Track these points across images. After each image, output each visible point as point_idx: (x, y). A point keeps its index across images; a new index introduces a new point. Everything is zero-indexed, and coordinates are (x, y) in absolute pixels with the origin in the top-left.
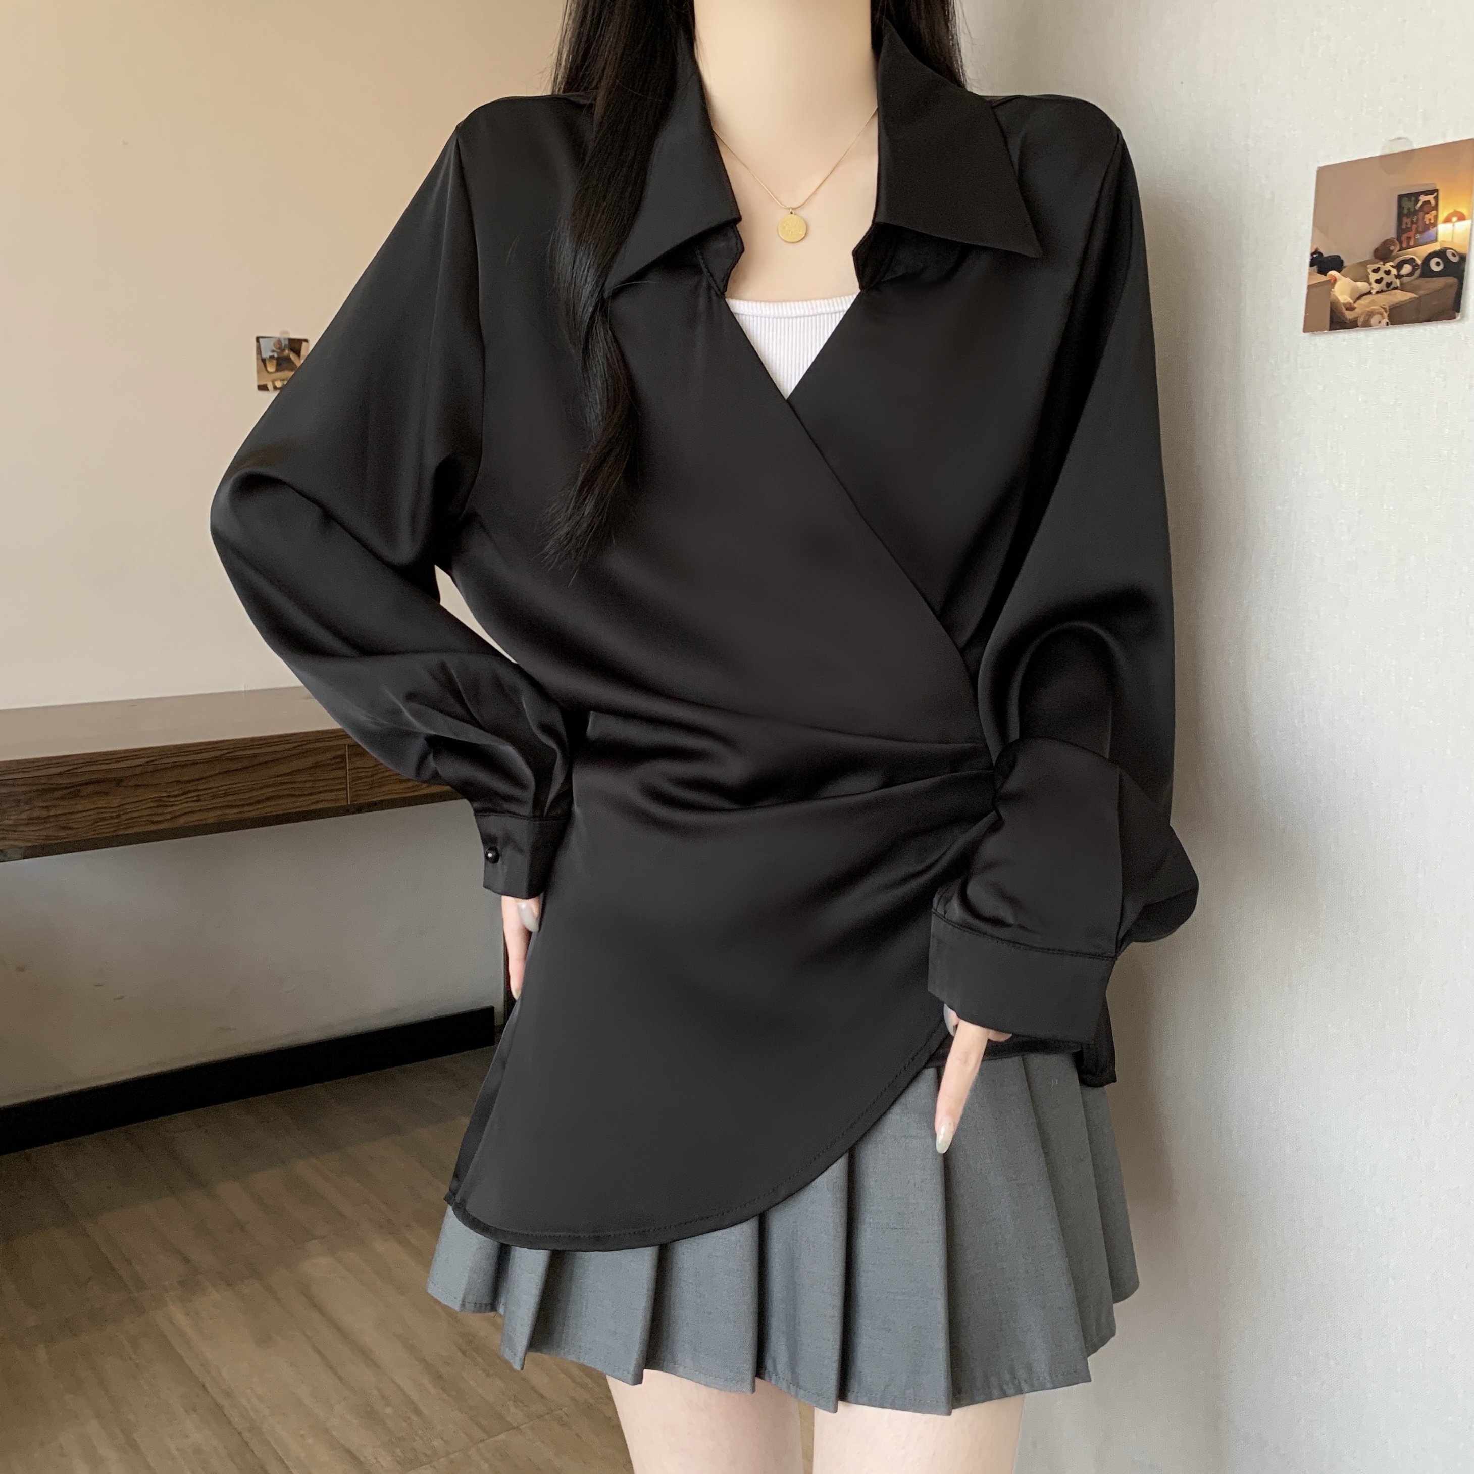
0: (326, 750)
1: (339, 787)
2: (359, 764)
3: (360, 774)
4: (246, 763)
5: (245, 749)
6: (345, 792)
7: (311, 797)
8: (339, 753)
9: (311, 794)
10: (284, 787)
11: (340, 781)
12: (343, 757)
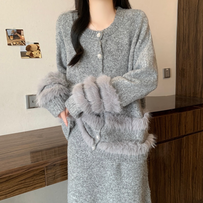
0: (38, 169)
1: (43, 181)
2: (49, 172)
3: (50, 176)
4: (7, 179)
5: (7, 174)
6: (45, 182)
7: (32, 187)
8: (42, 170)
9: (32, 186)
10: (22, 185)
11: (42, 179)
12: (44, 171)
